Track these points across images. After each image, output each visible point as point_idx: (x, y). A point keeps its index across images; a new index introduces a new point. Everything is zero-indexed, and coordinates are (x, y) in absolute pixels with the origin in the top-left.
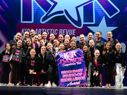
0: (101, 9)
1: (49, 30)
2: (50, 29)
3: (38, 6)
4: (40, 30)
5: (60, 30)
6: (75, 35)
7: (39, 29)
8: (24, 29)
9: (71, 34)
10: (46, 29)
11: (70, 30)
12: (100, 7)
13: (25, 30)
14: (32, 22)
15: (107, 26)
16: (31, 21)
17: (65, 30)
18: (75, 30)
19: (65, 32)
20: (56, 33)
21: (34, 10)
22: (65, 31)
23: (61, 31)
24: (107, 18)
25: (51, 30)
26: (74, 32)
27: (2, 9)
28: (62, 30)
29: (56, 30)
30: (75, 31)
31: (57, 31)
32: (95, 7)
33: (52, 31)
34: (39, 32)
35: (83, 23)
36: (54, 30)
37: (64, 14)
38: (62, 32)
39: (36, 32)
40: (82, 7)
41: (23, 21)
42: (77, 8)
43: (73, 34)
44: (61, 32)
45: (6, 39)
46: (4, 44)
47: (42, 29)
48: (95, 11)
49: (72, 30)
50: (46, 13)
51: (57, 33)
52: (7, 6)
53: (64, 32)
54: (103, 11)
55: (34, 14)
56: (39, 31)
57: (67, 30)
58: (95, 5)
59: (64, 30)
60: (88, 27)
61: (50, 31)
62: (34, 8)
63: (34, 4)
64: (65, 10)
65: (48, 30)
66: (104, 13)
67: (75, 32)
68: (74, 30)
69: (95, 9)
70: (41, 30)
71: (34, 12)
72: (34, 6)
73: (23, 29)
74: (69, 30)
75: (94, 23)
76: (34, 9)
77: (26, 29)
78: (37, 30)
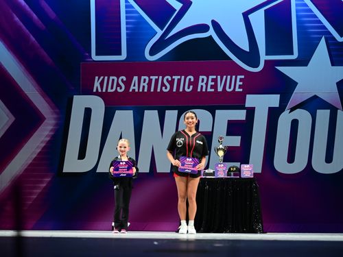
0: (315, 16)
1: (170, 79)
2: (174, 77)
3: (137, 12)
4: (145, 80)
5: (201, 77)
6: (241, 90)
7: (143, 78)
8: (102, 77)
9: (230, 88)
10: (161, 77)
11: (229, 77)
12: (311, 11)
13: (103, 79)
14: (123, 56)
15: (333, 65)
16: (120, 54)
17: (215, 77)
18: (243, 77)
19: (213, 83)
20: (189, 88)
21: (127, 23)
22: (215, 80)
23: (203, 80)
24: (331, 42)
25: (176, 78)
26: (239, 83)
27: (40, 22)
28: (205, 78)
29: (190, 79)
30: (241, 80)
31: (192, 80)
32: (297, 11)
33: (179, 81)
34: (142, 84)
35: (264, 57)
36: (183, 77)
37: (211, 32)
38: (207, 84)
39: (134, 86)
40: (261, 12)
41: (97, 54)
42: (246, 15)
43: (237, 90)
44: (204, 84)
45: (51, 107)
46: (46, 121)
47: (151, 77)
48: (298, 22)
49: (234, 77)
50: (160, 32)
51: (191, 87)
52: (52, 14)
53: (210, 83)
54: (320, 22)
55: (127, 34)
56: (142, 80)
57: (219, 77)
58: (297, 5)
59: (211, 77)
60: (279, 68)
61: (173, 80)
62: (127, 18)
63: (127, 7)
64: (214, 23)
65: (167, 79)
66: (324, 27)
67: (241, 83)
68: (239, 77)
69: (297, 16)
70: (147, 78)
71: (127, 29)
72: (127, 12)
73: (97, 78)
74: (225, 77)
75: (295, 56)
76: (126, 16)
77: (106, 78)
78: (136, 78)
